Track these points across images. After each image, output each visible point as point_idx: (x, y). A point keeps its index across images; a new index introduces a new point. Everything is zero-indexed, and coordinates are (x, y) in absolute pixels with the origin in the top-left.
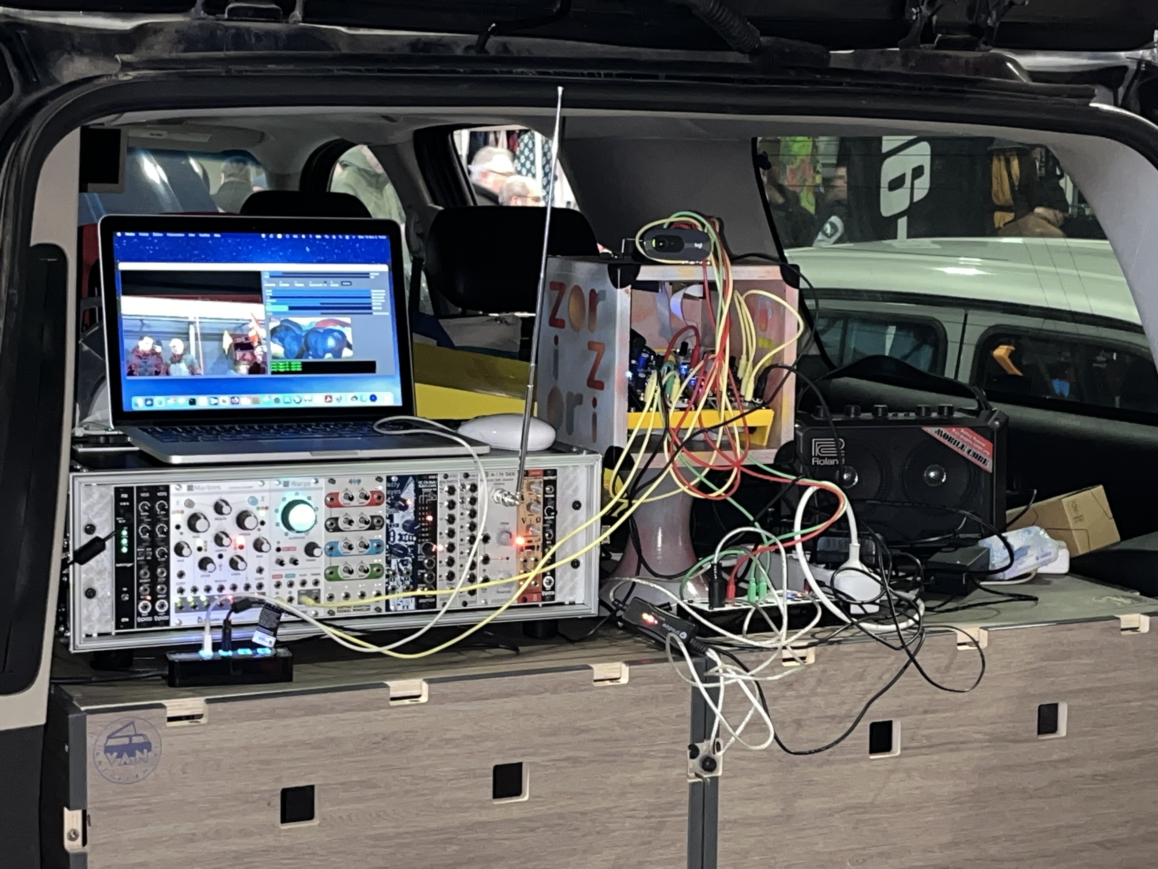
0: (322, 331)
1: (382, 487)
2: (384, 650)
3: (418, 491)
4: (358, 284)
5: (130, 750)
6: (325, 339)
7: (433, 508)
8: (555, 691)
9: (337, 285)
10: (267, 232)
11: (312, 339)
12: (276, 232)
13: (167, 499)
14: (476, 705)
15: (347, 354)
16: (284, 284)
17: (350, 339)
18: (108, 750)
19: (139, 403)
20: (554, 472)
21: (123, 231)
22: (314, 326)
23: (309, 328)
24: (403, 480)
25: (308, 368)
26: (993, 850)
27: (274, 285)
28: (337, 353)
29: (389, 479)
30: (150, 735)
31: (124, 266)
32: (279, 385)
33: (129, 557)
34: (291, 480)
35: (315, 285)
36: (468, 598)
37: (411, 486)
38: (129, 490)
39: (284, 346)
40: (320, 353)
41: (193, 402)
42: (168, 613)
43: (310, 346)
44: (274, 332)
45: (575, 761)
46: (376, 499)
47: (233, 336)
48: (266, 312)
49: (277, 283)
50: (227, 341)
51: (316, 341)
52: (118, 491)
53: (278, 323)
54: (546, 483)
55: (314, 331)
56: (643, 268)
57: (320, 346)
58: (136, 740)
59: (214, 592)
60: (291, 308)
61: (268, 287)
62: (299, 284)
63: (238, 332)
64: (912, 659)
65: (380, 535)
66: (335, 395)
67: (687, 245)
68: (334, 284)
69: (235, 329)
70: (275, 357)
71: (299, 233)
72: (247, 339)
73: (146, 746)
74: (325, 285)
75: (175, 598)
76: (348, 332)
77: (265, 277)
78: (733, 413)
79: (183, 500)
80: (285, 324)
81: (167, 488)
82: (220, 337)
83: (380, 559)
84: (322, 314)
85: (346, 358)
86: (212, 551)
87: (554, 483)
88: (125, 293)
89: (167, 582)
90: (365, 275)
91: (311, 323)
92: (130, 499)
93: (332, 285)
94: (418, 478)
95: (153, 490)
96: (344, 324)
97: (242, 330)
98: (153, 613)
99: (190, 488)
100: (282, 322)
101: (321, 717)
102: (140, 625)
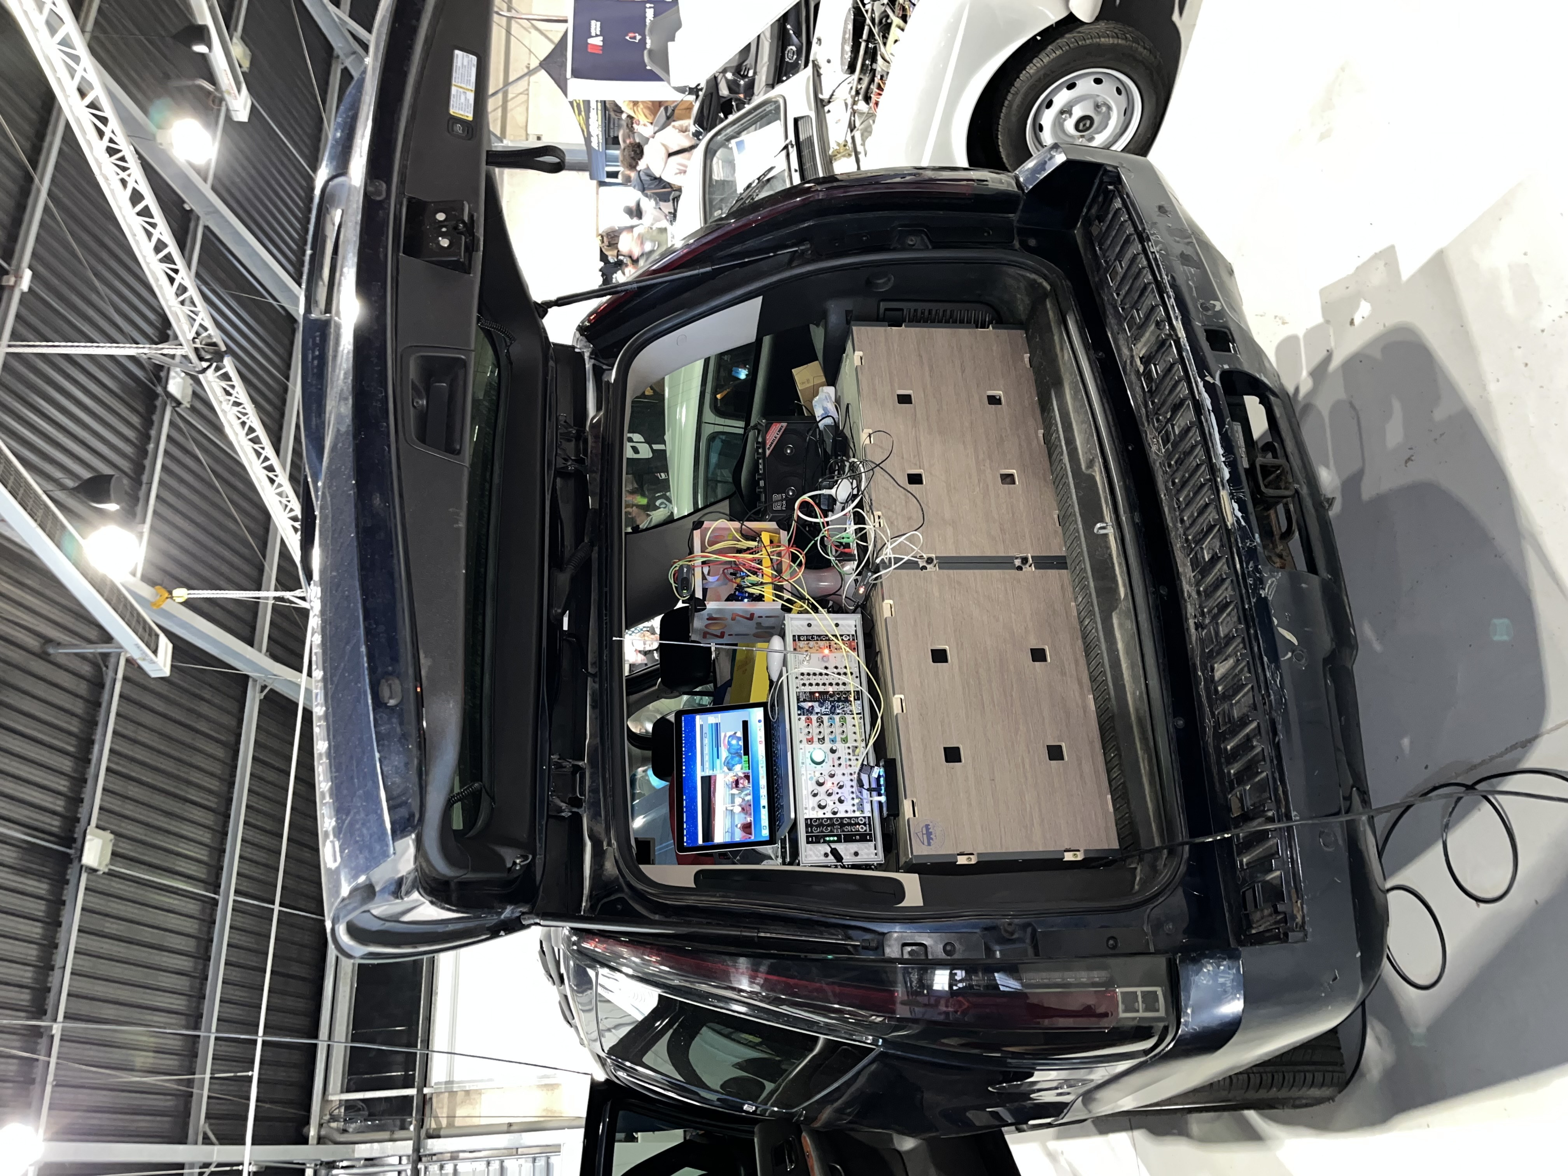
1: (803, 718)
2: (880, 715)
3: (805, 701)
4: (706, 730)
5: (929, 834)
7: (812, 693)
8: (897, 634)
10: (682, 773)
11: (733, 751)
12: (682, 769)
13: (811, 819)
14: (905, 671)
15: (740, 734)
16: (707, 765)
17: (732, 733)
18: (929, 844)
19: (765, 833)
20: (794, 636)
21: (683, 842)
24: (799, 708)
25: (746, 752)
26: (967, 424)
27: (707, 770)
28: (739, 739)
29: (799, 715)
30: (922, 825)
31: (700, 841)
32: (755, 766)
33: (839, 836)
34: (801, 761)
35: (707, 750)
36: (854, 675)
37: (803, 704)
38: (808, 837)
41: (764, 807)
42: (864, 817)
44: (730, 769)
45: (929, 624)
46: (809, 720)
47: (732, 788)
49: (706, 768)
50: (735, 791)
52: (808, 842)
54: (799, 640)
55: (729, 750)
56: (697, 596)
58: (924, 832)
59: (854, 796)
61: (708, 773)
62: (706, 758)
63: (730, 786)
64: (878, 465)
65: (825, 718)
66: (759, 739)
67: (685, 576)
68: (706, 741)
71: (682, 758)
72: (733, 782)
73: (927, 826)
74: (707, 744)
75: (858, 814)
76: (729, 734)
77: (704, 774)
78: (764, 551)
79: (811, 812)
81: (806, 819)
82: (733, 795)
83: (837, 718)
86: (835, 797)
87: (799, 636)
88: (712, 840)
89: (850, 818)
90: (701, 726)
92: (812, 836)
94: (798, 701)
95: (807, 826)
97: (729, 784)
98: (865, 824)
99: (806, 808)
101: (912, 745)
102: (870, 830)
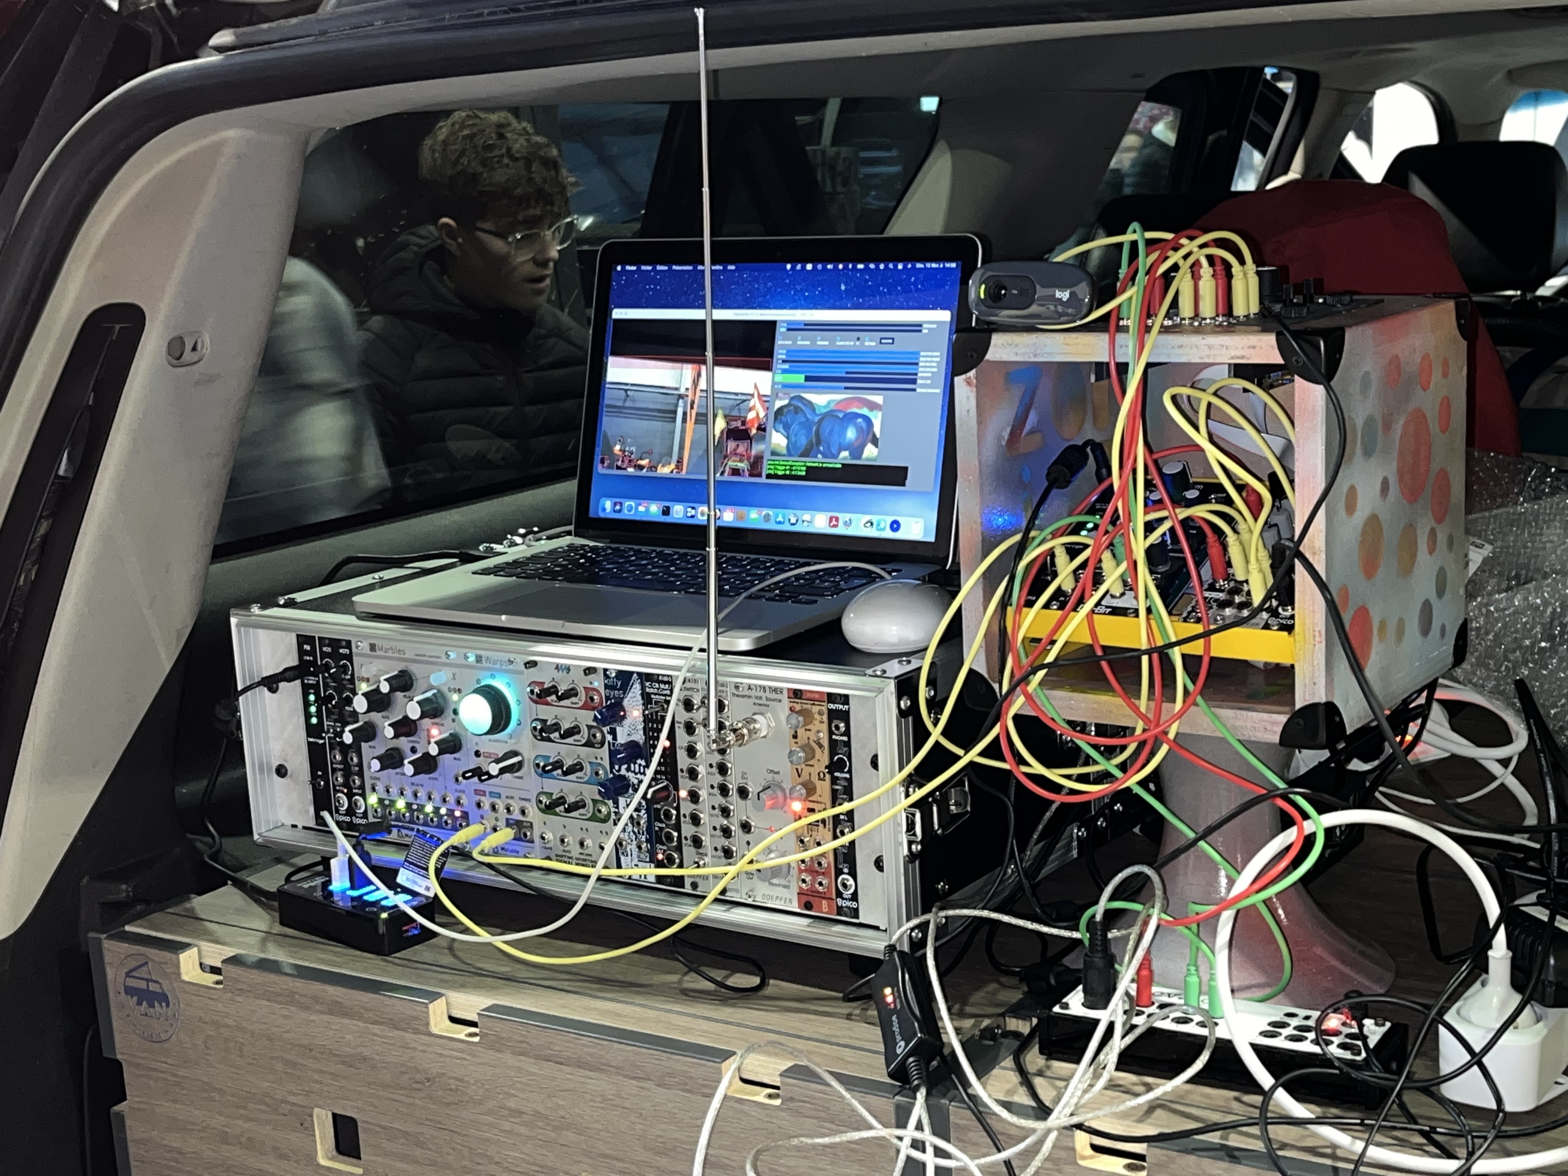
0: (841, 415)
1: (596, 683)
3: (647, 698)
4: (903, 342)
6: (844, 430)
9: (873, 344)
10: (794, 262)
11: (826, 429)
12: (805, 261)
13: (349, 657)
15: (870, 453)
16: (803, 342)
17: (877, 430)
20: (845, 699)
21: (624, 263)
22: (832, 406)
23: (824, 411)
24: (625, 677)
25: (814, 474)
27: (789, 342)
28: (857, 450)
30: (165, 985)
31: (618, 314)
33: (320, 731)
34: (484, 654)
35: (843, 342)
37: (636, 689)
38: (311, 640)
39: (788, 438)
40: (834, 450)
43: (822, 437)
44: (780, 415)
47: (728, 418)
48: (774, 383)
49: (795, 341)
50: (720, 424)
51: (831, 431)
52: (300, 640)
53: (786, 402)
54: (833, 715)
55: (831, 414)
56: (997, 339)
57: (835, 439)
58: (153, 987)
60: (807, 379)
61: (782, 343)
62: (822, 342)
63: (735, 413)
68: (870, 342)
69: (732, 408)
70: (774, 453)
71: (836, 261)
72: (744, 423)
73: (164, 998)
74: (858, 343)
76: (877, 419)
77: (781, 329)
80: (794, 402)
81: (348, 644)
84: (846, 388)
85: (868, 459)
87: (845, 716)
88: (615, 353)
90: (916, 328)
91: (829, 403)
92: (312, 652)
93: (867, 344)
94: (646, 678)
95: (336, 644)
96: (873, 406)
97: (739, 410)
99: (373, 648)
100: (792, 398)
